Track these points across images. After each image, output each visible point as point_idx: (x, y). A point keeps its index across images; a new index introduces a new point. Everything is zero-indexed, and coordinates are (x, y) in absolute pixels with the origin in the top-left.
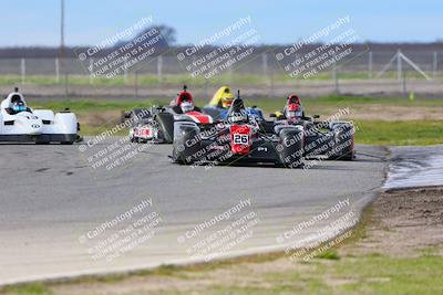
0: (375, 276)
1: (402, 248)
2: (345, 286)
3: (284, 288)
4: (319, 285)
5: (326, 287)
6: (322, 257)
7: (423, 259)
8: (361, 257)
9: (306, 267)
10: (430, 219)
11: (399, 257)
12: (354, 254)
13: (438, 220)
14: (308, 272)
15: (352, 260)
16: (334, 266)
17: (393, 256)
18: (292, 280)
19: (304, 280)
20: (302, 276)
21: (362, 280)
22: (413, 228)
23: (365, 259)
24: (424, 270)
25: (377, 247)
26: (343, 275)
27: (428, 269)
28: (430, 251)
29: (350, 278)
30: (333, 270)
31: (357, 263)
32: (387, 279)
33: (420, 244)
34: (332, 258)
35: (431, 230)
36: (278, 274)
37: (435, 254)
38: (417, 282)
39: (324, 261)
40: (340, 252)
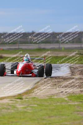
0: (33, 104)
1: (44, 96)
2: (23, 107)
3: (3, 108)
4: (15, 107)
5: (17, 108)
6: (18, 99)
7: (49, 99)
8: (29, 99)
9: (12, 102)
10: (55, 87)
11: (42, 98)
12: (28, 98)
13: (57, 87)
14: (12, 103)
15: (27, 100)
16: (20, 102)
17: (39, 98)
18: (7, 106)
19: (10, 106)
20: (10, 105)
21: (28, 106)
22: (49, 90)
23: (31, 99)
24: (48, 102)
25: (36, 96)
26: (23, 104)
27: (50, 102)
28: (51, 96)
29: (25, 105)
30: (20, 103)
31: (28, 101)
32: (36, 105)
33: (49, 95)
34: (21, 99)
35: (54, 90)
36: (3, 104)
37: (53, 97)
38: (45, 106)
39: (18, 100)
40: (24, 97)
